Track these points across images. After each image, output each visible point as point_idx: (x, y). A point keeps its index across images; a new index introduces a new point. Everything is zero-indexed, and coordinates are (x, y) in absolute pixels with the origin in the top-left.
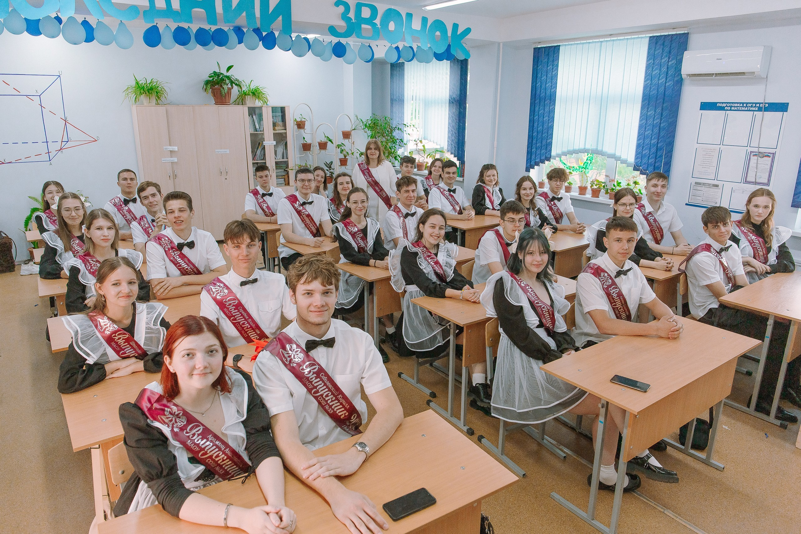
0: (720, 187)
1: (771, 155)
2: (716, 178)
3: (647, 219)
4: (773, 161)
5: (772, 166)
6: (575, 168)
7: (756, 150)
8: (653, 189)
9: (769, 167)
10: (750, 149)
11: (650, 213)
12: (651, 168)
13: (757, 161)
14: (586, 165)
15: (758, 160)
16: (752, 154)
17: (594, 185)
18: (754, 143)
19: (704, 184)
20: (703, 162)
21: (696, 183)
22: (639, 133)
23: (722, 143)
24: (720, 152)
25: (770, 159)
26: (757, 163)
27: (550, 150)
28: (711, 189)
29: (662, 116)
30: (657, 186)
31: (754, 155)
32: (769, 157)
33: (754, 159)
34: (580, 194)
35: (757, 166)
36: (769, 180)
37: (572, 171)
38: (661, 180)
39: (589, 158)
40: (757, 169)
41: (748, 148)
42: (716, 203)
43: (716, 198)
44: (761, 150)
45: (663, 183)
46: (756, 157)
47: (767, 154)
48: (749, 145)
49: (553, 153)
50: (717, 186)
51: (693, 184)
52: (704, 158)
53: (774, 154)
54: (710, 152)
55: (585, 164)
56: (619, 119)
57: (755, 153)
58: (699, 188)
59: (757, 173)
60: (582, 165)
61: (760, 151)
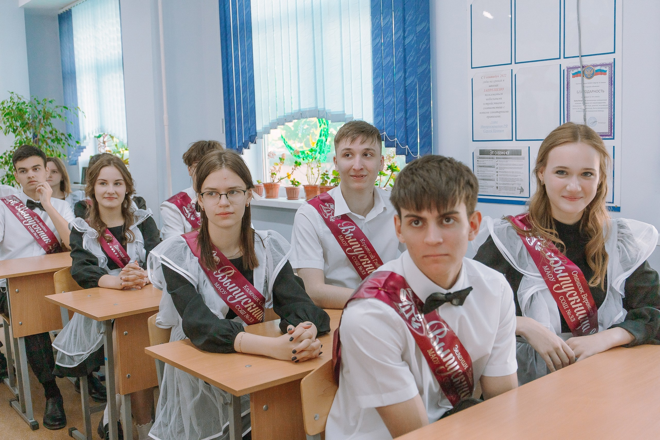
0: (525, 153)
1: (607, 69)
2: (514, 137)
3: (336, 232)
4: (612, 82)
5: (612, 95)
6: (306, 152)
7: (576, 62)
8: (345, 163)
9: (605, 96)
10: (566, 64)
11: (345, 217)
12: (401, 133)
13: (583, 87)
14: (321, 146)
15: (583, 83)
16: (572, 72)
17: (329, 181)
18: (571, 50)
19: (495, 152)
20: (487, 106)
21: (482, 152)
22: (374, 63)
23: (513, 61)
24: (513, 78)
25: (605, 79)
26: (583, 92)
27: (254, 123)
28: (510, 162)
29: (404, 24)
30: (353, 154)
31: (576, 75)
32: (602, 72)
33: (575, 82)
34: (289, 198)
35: (584, 97)
36: (612, 125)
37: (301, 160)
38: (359, 140)
39: (323, 133)
40: (584, 103)
41: (562, 61)
42: (522, 190)
43: (522, 180)
44: (587, 61)
45: (366, 146)
46: (579, 79)
47: (598, 68)
48: (562, 55)
49: (259, 128)
50: (517, 153)
51: (477, 154)
52: (488, 97)
53: (612, 65)
54: (496, 83)
55: (319, 144)
56: (341, 44)
57: (576, 71)
58: (488, 162)
59: (587, 113)
60: (315, 146)
61: (584, 64)
